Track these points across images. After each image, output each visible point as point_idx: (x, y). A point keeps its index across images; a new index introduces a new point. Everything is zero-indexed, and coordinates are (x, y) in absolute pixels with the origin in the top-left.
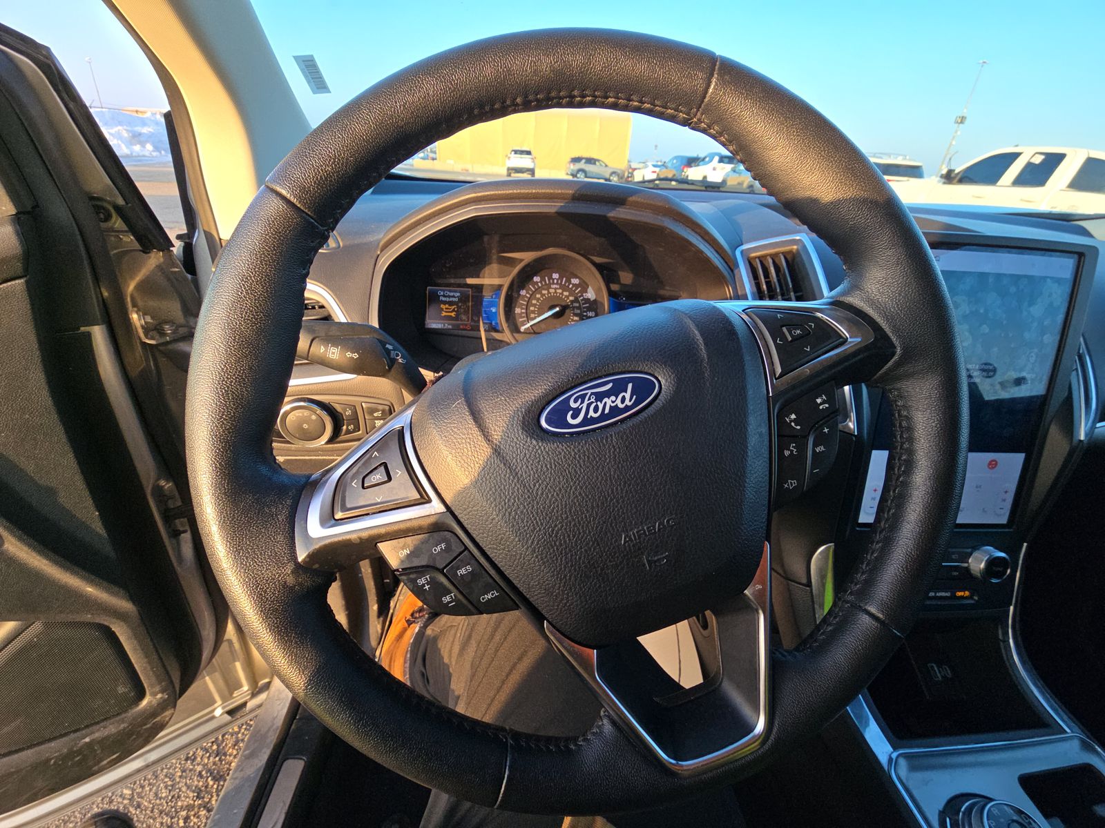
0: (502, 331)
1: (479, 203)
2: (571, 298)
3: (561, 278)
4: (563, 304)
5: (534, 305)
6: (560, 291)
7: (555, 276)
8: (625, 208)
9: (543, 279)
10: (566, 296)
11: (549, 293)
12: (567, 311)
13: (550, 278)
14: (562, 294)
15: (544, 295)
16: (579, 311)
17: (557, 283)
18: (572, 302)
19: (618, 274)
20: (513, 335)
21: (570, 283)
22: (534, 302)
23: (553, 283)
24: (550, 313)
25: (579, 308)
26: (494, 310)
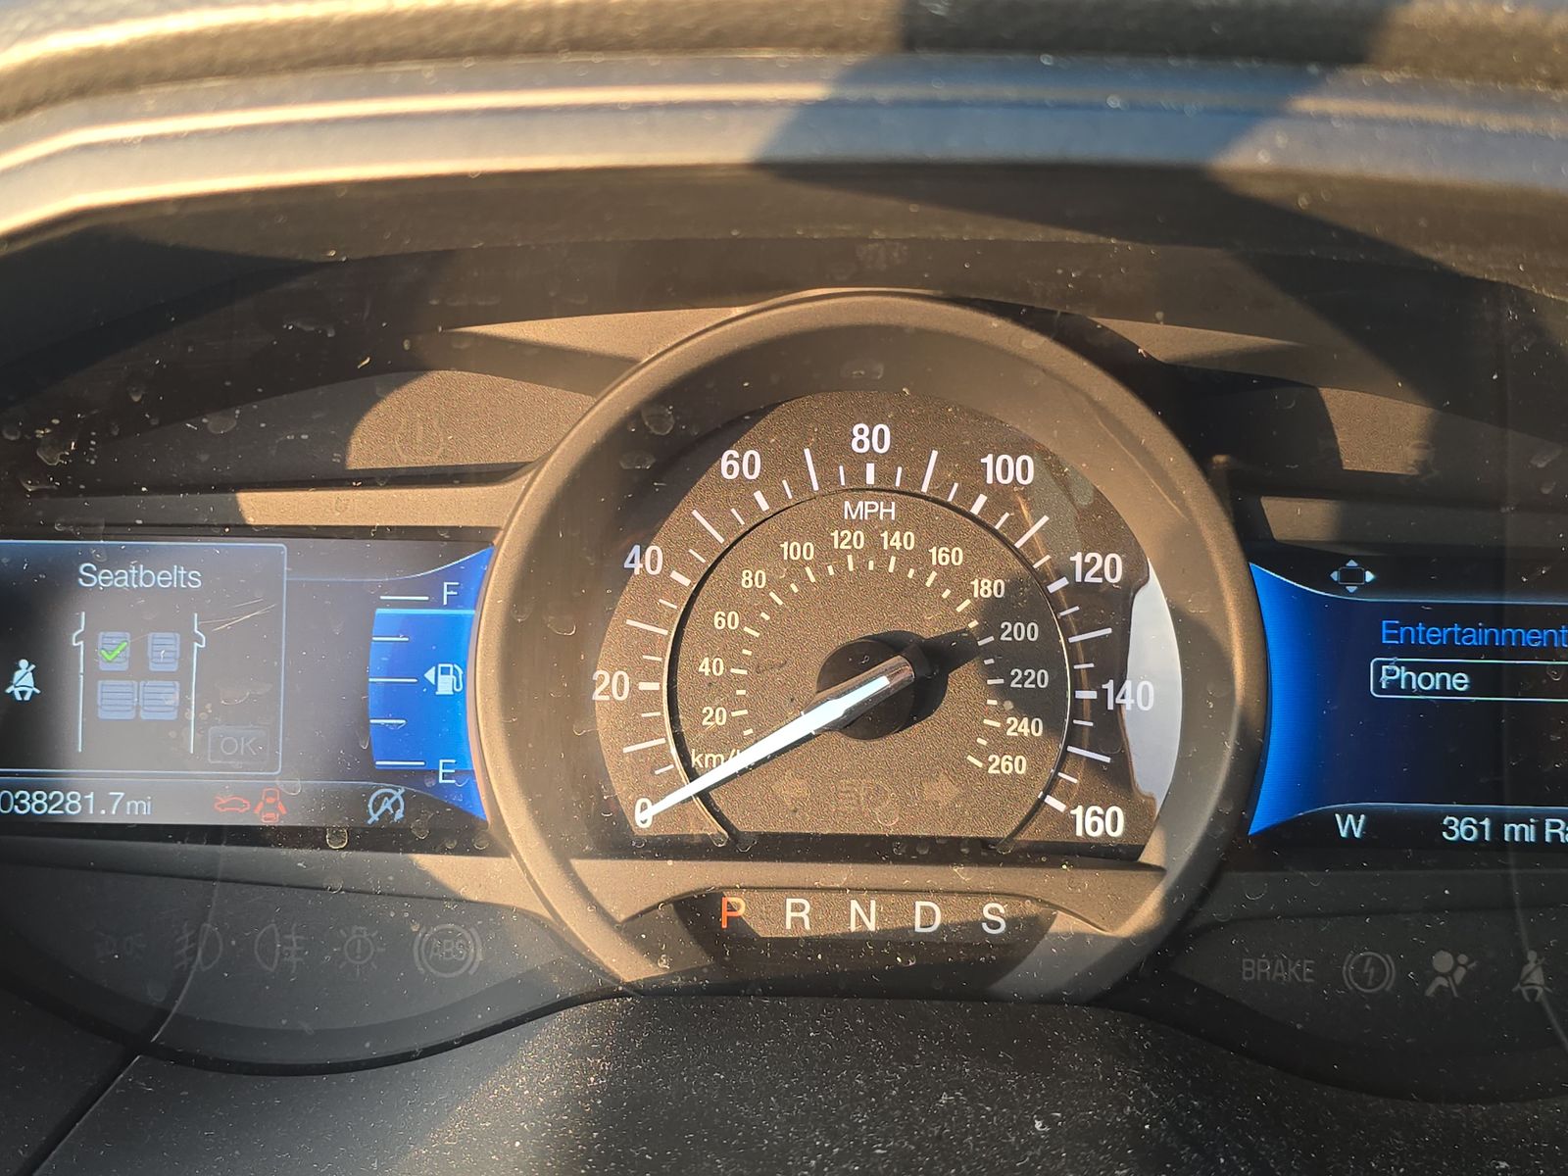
0: (498, 847)
1: (119, 99)
2: (986, 587)
3: (908, 452)
4: (930, 626)
5: (728, 645)
6: (901, 540)
7: (869, 438)
8: (1382, 92)
9: (784, 464)
10: (946, 573)
11: (827, 553)
12: (962, 682)
13: (834, 450)
14: (918, 558)
15: (796, 568)
16: (1041, 678)
17: (882, 490)
18: (993, 612)
19: (1318, 391)
20: (569, 871)
21: (974, 481)
22: (725, 620)
23: (860, 490)
24: (834, 709)
25: (1041, 654)
26: (445, 686)
